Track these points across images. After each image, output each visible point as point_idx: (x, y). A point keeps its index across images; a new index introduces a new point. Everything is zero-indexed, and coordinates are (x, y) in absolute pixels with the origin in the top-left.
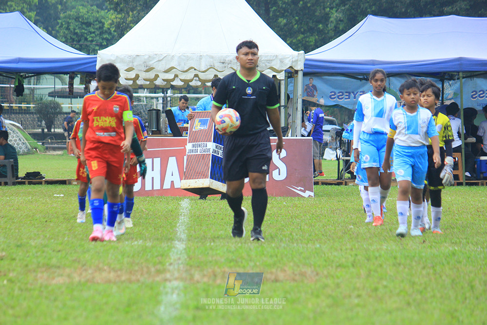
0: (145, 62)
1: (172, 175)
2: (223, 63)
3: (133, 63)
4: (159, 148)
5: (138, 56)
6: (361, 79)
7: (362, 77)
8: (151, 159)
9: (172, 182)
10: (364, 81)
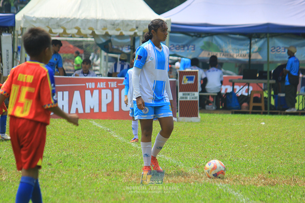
0: (57, 23)
1: (77, 104)
2: (113, 25)
3: (48, 23)
4: (67, 84)
5: (52, 18)
6: (192, 36)
7: (192, 34)
8: (61, 93)
9: (77, 109)
10: (194, 37)
